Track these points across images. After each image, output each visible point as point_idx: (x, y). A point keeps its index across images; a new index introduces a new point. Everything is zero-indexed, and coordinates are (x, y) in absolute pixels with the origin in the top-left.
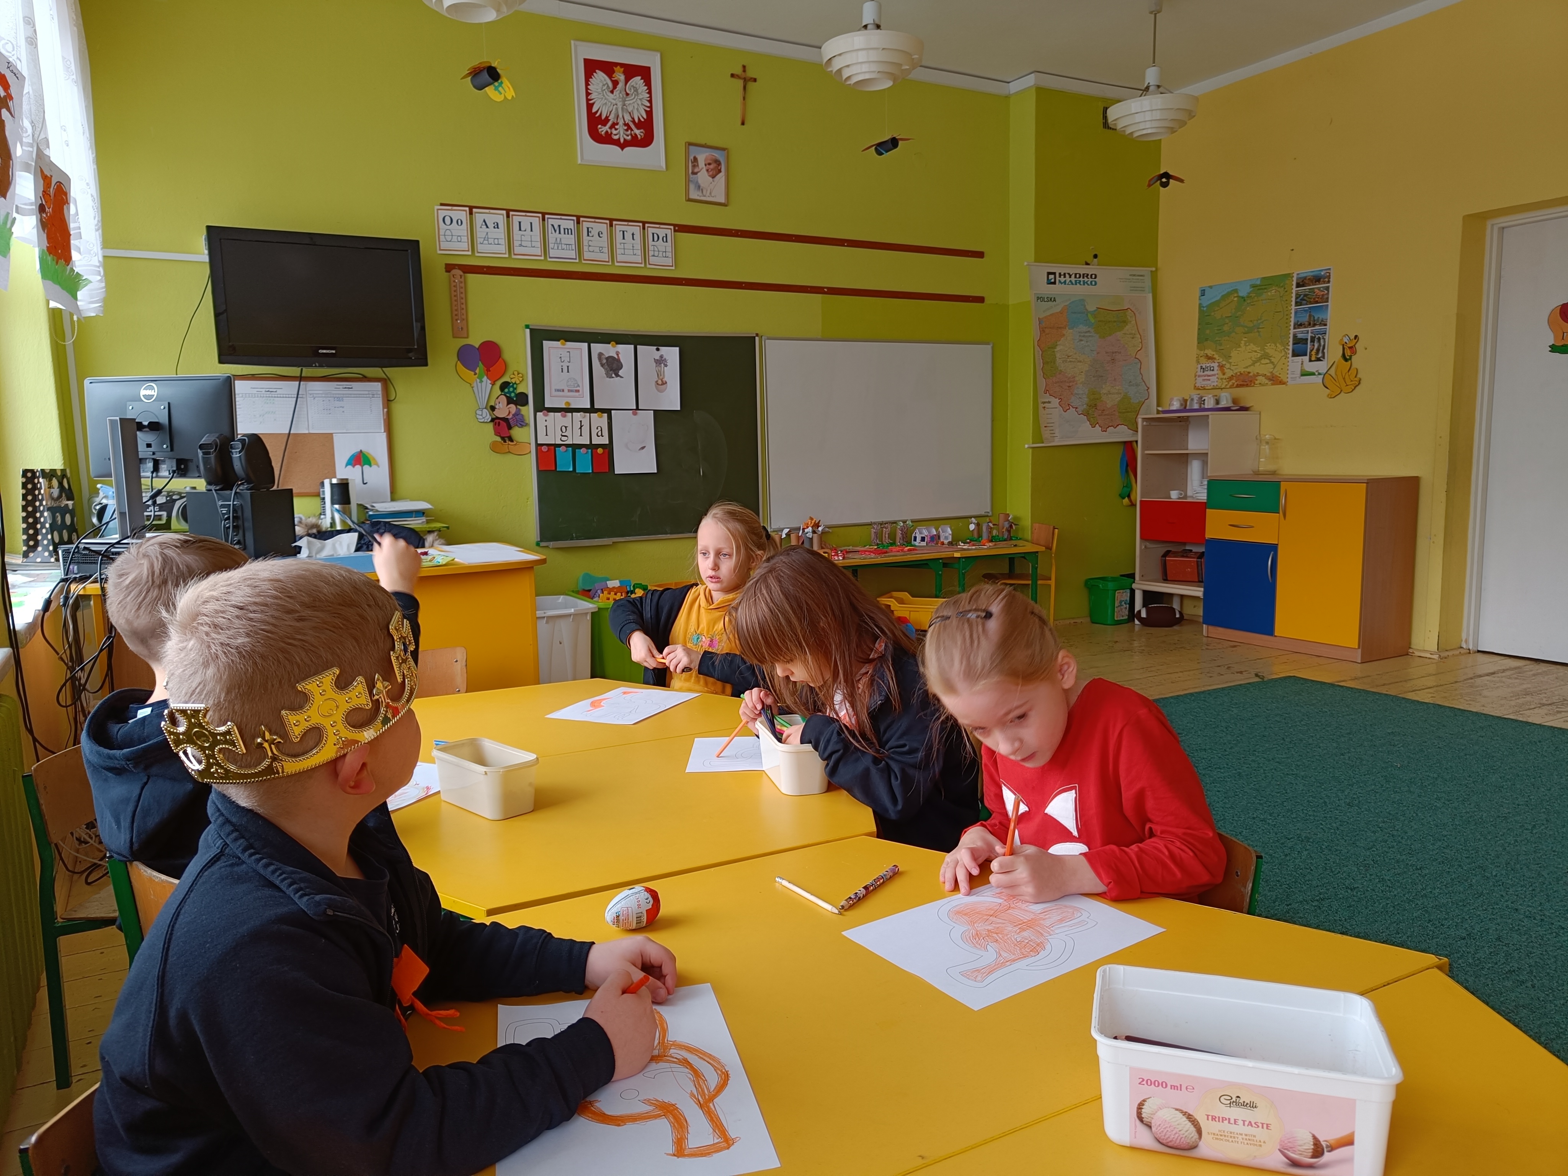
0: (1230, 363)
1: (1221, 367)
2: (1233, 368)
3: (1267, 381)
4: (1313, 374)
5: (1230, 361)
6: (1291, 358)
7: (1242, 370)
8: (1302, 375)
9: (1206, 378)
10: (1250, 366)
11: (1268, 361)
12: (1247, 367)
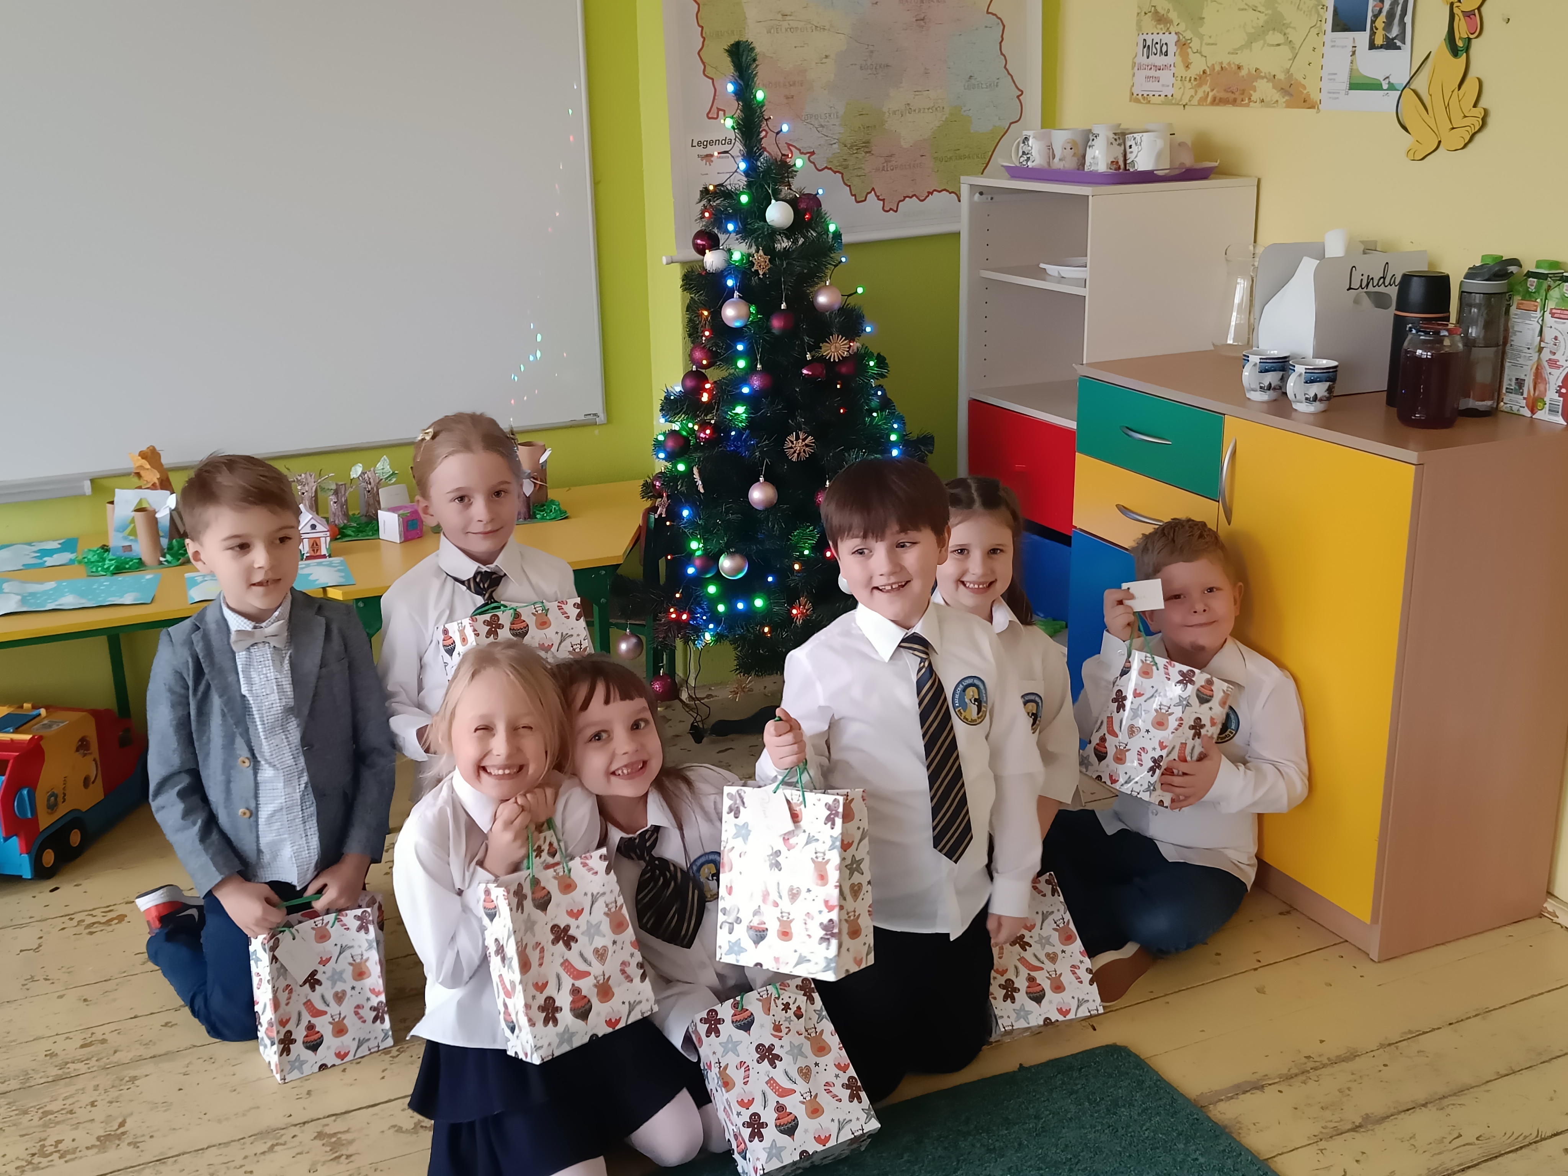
0: (1201, 37)
1: (1183, 45)
2: (1206, 50)
3: (1276, 95)
4: (1375, 86)
5: (1202, 30)
6: (1330, 36)
7: (1226, 59)
8: (1353, 86)
9: (1152, 73)
10: (1241, 48)
11: (1279, 38)
12: (1234, 52)
